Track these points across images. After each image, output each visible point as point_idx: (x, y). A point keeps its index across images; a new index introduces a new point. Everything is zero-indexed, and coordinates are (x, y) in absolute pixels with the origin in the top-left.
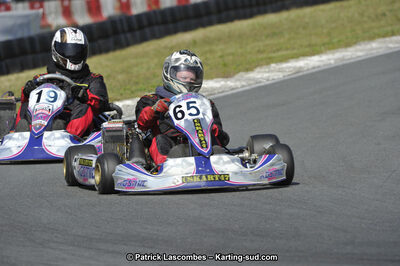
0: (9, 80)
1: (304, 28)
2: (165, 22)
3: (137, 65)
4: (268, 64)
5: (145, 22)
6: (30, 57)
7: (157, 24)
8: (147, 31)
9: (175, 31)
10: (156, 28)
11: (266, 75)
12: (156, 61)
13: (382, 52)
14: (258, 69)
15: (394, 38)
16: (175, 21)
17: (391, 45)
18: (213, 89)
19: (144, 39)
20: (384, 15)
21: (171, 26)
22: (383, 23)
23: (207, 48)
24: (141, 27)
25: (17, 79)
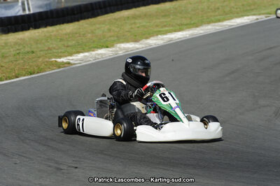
0: (38, 32)
1: (181, 13)
2: (117, 5)
3: (98, 29)
4: (157, 35)
6: (50, 20)
7: (113, 6)
8: (108, 9)
9: (121, 9)
11: (155, 41)
12: (108, 26)
13: (213, 31)
14: (152, 38)
15: (220, 23)
17: (218, 28)
18: (129, 48)
19: (107, 13)
20: (218, 8)
21: (120, 7)
22: (217, 13)
23: (133, 21)
24: (105, 7)
25: (42, 32)
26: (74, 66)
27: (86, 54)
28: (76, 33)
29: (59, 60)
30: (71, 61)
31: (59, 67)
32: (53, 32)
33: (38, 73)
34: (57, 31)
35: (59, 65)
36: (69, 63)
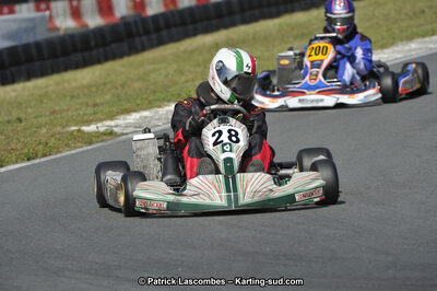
0: (15, 91)
2: (183, 23)
3: (153, 71)
5: (162, 23)
6: (37, 64)
7: (175, 25)
8: (164, 33)
9: (195, 34)
10: (174, 30)
12: (175, 66)
13: (422, 53)
16: (194, 22)
17: (432, 46)
19: (161, 43)
20: (423, 12)
21: (190, 27)
22: (421, 21)
24: (158, 30)
25: (23, 89)
26: (124, 137)
27: (146, 113)
28: (105, 84)
29: (85, 129)
30: (115, 129)
31: (90, 143)
32: (47, 86)
33: (45, 155)
34: (58, 84)
35: (90, 139)
36: (111, 133)
